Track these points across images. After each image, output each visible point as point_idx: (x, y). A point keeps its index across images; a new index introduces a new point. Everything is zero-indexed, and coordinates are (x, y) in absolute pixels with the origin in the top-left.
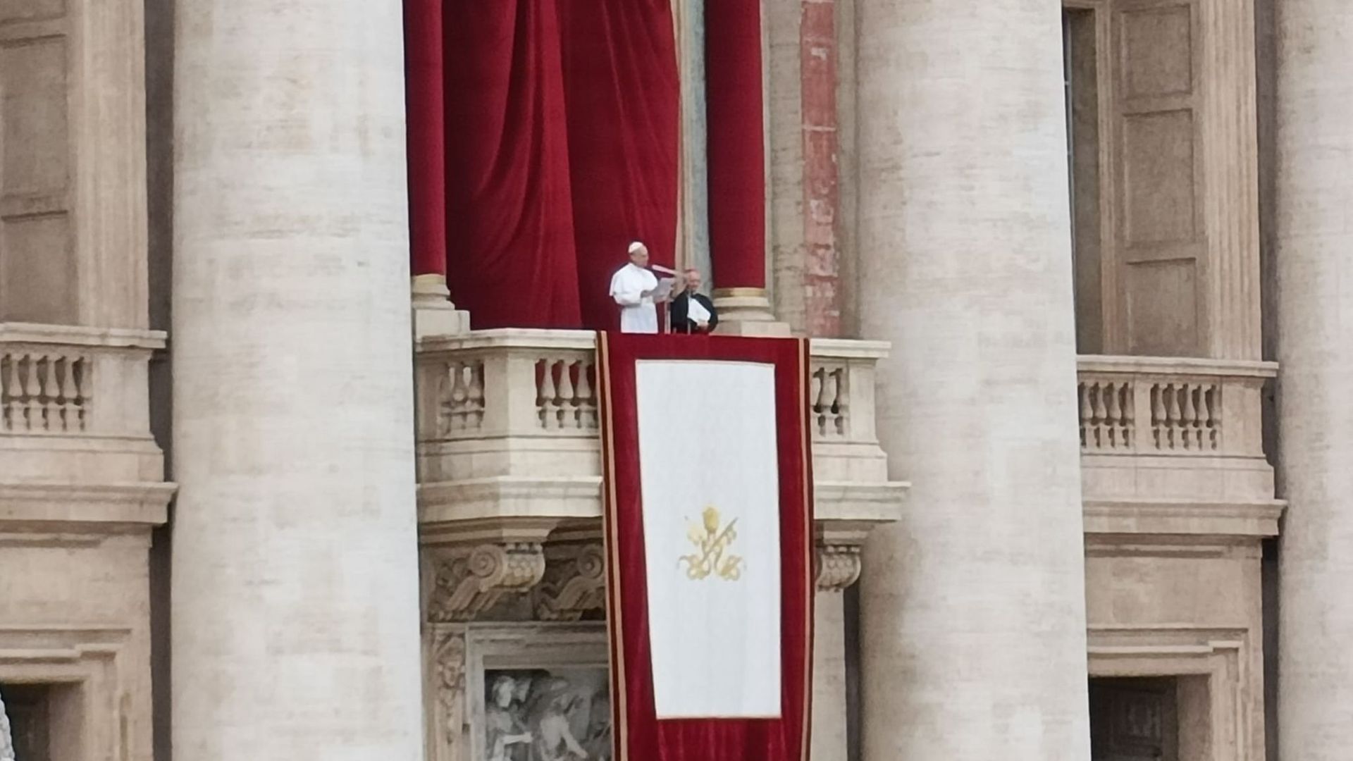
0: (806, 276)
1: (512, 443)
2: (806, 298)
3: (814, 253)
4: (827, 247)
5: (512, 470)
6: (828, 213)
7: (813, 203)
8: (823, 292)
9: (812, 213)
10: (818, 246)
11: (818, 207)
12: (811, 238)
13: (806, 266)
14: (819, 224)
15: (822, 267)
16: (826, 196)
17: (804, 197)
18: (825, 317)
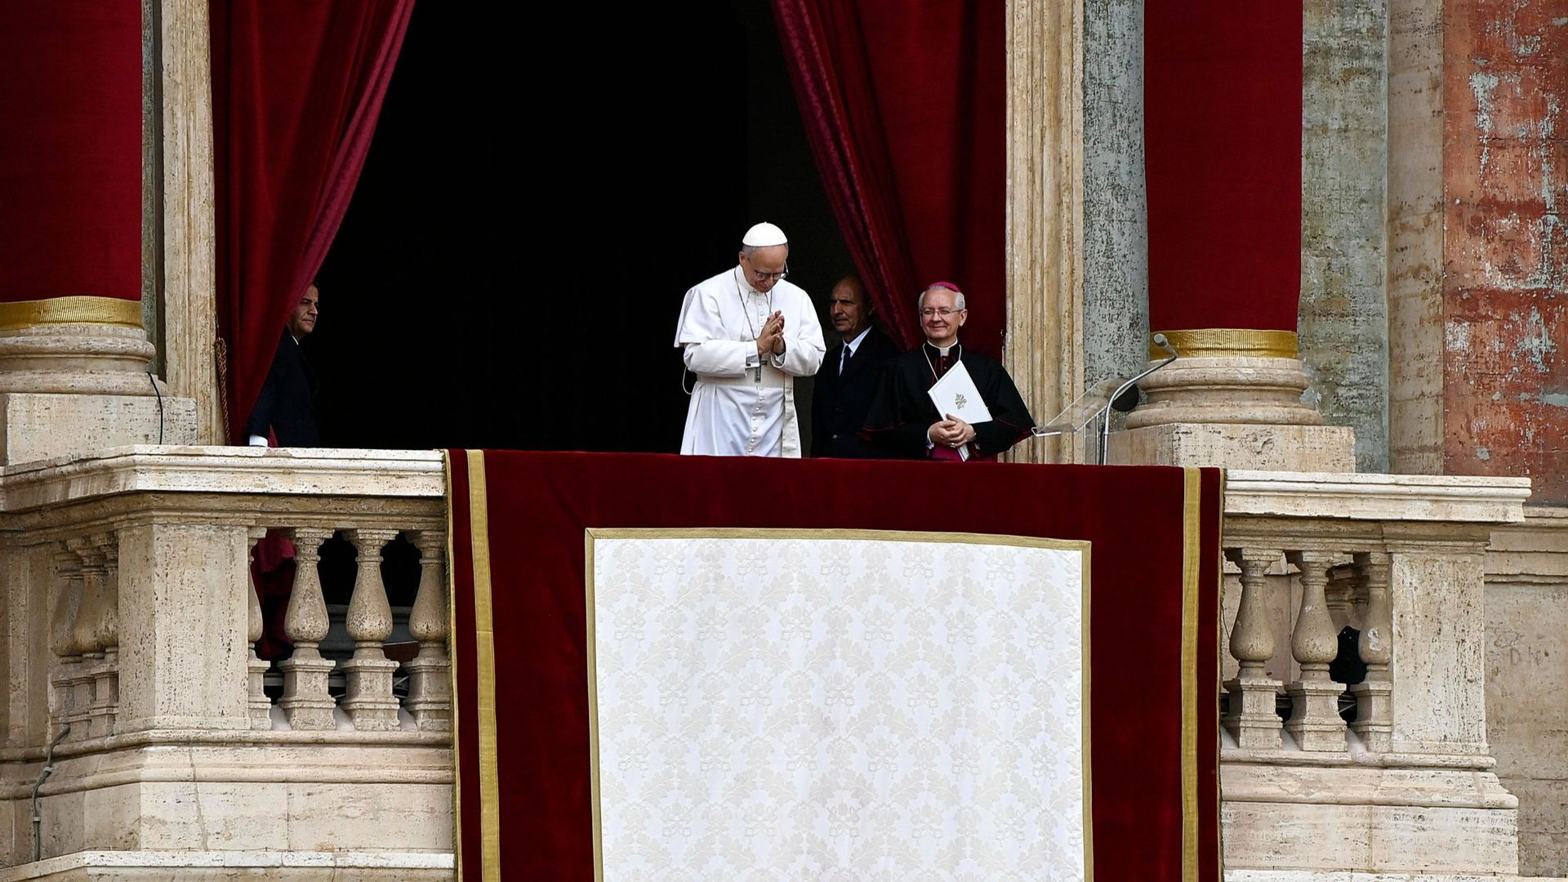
0: (1452, 294)
1: (154, 761)
2: (1447, 357)
3: (1478, 228)
4: (1532, 209)
5: (145, 834)
6: (1540, 111)
7: (1481, 84)
8: (1512, 337)
9: (1476, 111)
10: (1494, 206)
11: (1496, 95)
12: (1468, 183)
13: (1448, 265)
14: (1497, 143)
15: (1509, 268)
16: (1534, 60)
17: (1447, 67)
18: (1517, 411)
